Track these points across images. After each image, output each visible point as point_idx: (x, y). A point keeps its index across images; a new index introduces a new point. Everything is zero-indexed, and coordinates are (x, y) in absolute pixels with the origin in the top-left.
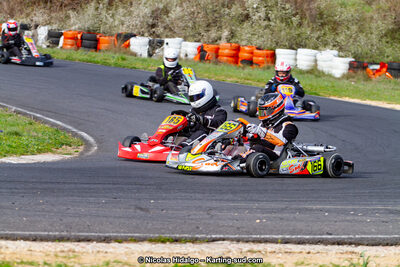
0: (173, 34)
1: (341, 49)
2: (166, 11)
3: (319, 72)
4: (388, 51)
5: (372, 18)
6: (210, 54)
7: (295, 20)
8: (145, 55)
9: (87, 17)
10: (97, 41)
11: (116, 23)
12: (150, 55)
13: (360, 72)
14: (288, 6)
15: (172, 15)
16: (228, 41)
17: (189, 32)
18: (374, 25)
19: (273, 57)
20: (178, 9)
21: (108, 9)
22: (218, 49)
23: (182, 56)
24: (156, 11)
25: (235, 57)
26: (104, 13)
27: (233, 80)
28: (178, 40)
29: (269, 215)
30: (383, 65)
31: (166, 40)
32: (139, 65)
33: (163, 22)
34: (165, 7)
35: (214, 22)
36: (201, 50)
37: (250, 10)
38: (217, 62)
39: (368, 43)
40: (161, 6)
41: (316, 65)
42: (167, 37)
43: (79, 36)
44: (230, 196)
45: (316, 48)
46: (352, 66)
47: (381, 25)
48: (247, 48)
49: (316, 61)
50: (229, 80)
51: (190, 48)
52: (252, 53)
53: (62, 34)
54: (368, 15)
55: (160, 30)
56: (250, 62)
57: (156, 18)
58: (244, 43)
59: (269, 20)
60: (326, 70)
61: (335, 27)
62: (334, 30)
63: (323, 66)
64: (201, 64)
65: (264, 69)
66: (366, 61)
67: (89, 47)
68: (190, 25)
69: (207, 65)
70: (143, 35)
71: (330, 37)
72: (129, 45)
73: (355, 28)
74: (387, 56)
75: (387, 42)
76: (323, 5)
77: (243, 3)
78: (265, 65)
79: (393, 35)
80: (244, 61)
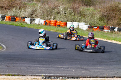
0: (37, 17)
1: (86, 22)
2: (36, 11)
3: (79, 29)
4: (100, 23)
5: (95, 13)
6: (48, 23)
7: (73, 14)
8: (29, 23)
9: (13, 12)
10: (15, 19)
11: (21, 14)
12: (31, 23)
13: (91, 29)
14: (71, 10)
15: (37, 12)
16: (53, 20)
17: (42, 17)
18: (96, 16)
19: (66, 24)
20: (39, 10)
21: (19, 10)
22: (50, 22)
23: (40, 24)
24: (33, 10)
25: (55, 24)
26: (18, 11)
27: (53, 30)
28: (39, 19)
29: (45, 69)
30: (98, 27)
31: (35, 19)
32: (26, 26)
33: (35, 14)
34: (36, 9)
35: (50, 14)
36: (45, 22)
37: (60, 11)
38: (50, 26)
39: (93, 21)
40: (34, 9)
41: (78, 27)
42: (36, 18)
43: (10, 17)
45: (79, 22)
46: (89, 27)
47: (98, 16)
48: (58, 22)
49: (78, 25)
50: (51, 31)
51: (42, 21)
52: (60, 23)
53: (5, 17)
54: (94, 12)
55: (34, 16)
56: (60, 26)
57: (33, 12)
58: (58, 20)
59: (66, 14)
60: (81, 28)
61: (85, 16)
62: (84, 17)
63: (80, 27)
64: (45, 26)
65: (63, 28)
66: (93, 26)
67: (13, 21)
68: (42, 15)
69: (46, 26)
70: (29, 17)
71: (83, 19)
72: (25, 20)
73: (90, 16)
74: (99, 25)
75: (99, 21)
76: (81, 9)
77: (58, 9)
78: (64, 26)
79: (101, 18)
80: (58, 25)
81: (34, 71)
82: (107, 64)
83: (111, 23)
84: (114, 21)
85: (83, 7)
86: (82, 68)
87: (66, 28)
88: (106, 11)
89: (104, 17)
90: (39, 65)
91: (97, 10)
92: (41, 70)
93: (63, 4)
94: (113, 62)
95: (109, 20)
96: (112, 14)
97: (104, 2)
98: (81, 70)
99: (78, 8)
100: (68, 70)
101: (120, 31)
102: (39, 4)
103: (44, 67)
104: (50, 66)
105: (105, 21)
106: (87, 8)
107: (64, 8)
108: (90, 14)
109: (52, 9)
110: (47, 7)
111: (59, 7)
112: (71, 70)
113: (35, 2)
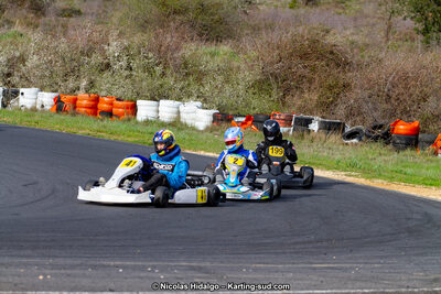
0: (29, 84)
1: (205, 101)
2: (22, 59)
3: (182, 124)
4: (255, 102)
5: (239, 67)
6: (69, 106)
7: (159, 69)
12: (4, 106)
13: (224, 124)
14: (150, 55)
15: (29, 64)
16: (87, 92)
17: (46, 82)
18: (240, 76)
19: (134, 108)
20: (35, 57)
22: (76, 100)
23: (38, 107)
24: (13, 59)
25: (94, 108)
27: (88, 131)
28: (34, 90)
29: (57, 271)
30: (249, 118)
31: (22, 90)
33: (18, 71)
34: (22, 55)
35: (73, 72)
36: (58, 101)
37: (111, 58)
38: (74, 114)
39: (233, 94)
40: (18, 54)
41: (179, 117)
42: (23, 87)
44: (29, 252)
45: (179, 99)
46: (216, 118)
47: (248, 76)
48: (106, 99)
49: (179, 112)
50: (80, 132)
51: (47, 99)
52: (112, 104)
54: (235, 64)
55: (15, 79)
56: (110, 114)
57: (12, 66)
59: (131, 69)
60: (189, 122)
61: (200, 77)
62: (199, 80)
63: (186, 118)
64: (57, 116)
65: (124, 121)
66: (231, 113)
68: (47, 74)
69: (62, 117)
71: (194, 88)
73: (221, 78)
74: (254, 108)
75: (254, 94)
76: (188, 54)
77: (103, 52)
78: (126, 116)
79: (261, 86)
80: (103, 113)
81: (17, 280)
82: (284, 253)
83: (296, 101)
84: (306, 95)
85: (193, 46)
86: (192, 268)
87: (132, 122)
88: (276, 58)
89: (272, 80)
90: (37, 260)
91: (245, 53)
92: (45, 275)
93: (121, 35)
94: (304, 243)
95: (287, 91)
96: (299, 68)
97: (270, 27)
98: (190, 273)
99: (178, 49)
100: (142, 275)
101: (329, 129)
102: (36, 37)
103: (53, 267)
104: (79, 262)
105: (275, 97)
106: (209, 50)
107: (125, 48)
108: (220, 70)
109: (82, 53)
110: (63, 45)
111: (106, 47)
112: (154, 275)
113: (18, 28)
